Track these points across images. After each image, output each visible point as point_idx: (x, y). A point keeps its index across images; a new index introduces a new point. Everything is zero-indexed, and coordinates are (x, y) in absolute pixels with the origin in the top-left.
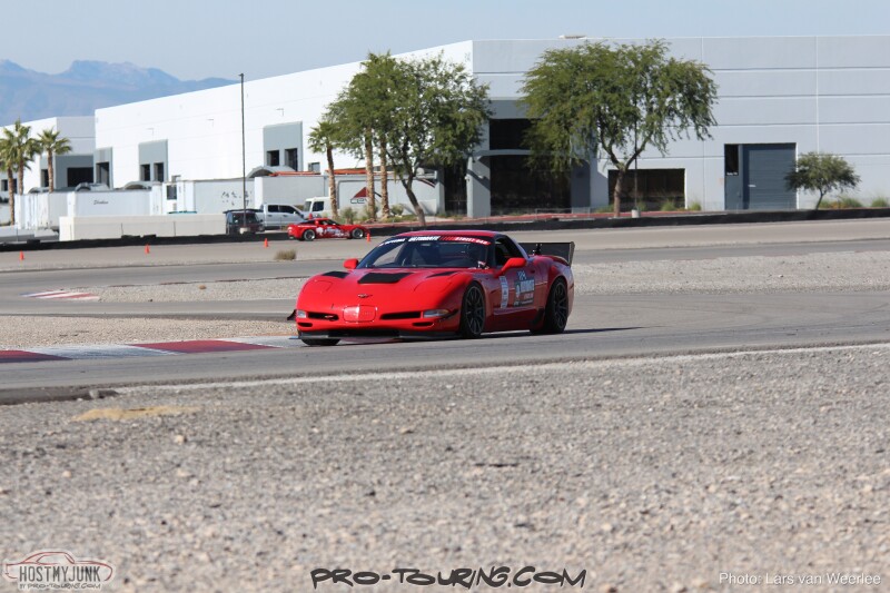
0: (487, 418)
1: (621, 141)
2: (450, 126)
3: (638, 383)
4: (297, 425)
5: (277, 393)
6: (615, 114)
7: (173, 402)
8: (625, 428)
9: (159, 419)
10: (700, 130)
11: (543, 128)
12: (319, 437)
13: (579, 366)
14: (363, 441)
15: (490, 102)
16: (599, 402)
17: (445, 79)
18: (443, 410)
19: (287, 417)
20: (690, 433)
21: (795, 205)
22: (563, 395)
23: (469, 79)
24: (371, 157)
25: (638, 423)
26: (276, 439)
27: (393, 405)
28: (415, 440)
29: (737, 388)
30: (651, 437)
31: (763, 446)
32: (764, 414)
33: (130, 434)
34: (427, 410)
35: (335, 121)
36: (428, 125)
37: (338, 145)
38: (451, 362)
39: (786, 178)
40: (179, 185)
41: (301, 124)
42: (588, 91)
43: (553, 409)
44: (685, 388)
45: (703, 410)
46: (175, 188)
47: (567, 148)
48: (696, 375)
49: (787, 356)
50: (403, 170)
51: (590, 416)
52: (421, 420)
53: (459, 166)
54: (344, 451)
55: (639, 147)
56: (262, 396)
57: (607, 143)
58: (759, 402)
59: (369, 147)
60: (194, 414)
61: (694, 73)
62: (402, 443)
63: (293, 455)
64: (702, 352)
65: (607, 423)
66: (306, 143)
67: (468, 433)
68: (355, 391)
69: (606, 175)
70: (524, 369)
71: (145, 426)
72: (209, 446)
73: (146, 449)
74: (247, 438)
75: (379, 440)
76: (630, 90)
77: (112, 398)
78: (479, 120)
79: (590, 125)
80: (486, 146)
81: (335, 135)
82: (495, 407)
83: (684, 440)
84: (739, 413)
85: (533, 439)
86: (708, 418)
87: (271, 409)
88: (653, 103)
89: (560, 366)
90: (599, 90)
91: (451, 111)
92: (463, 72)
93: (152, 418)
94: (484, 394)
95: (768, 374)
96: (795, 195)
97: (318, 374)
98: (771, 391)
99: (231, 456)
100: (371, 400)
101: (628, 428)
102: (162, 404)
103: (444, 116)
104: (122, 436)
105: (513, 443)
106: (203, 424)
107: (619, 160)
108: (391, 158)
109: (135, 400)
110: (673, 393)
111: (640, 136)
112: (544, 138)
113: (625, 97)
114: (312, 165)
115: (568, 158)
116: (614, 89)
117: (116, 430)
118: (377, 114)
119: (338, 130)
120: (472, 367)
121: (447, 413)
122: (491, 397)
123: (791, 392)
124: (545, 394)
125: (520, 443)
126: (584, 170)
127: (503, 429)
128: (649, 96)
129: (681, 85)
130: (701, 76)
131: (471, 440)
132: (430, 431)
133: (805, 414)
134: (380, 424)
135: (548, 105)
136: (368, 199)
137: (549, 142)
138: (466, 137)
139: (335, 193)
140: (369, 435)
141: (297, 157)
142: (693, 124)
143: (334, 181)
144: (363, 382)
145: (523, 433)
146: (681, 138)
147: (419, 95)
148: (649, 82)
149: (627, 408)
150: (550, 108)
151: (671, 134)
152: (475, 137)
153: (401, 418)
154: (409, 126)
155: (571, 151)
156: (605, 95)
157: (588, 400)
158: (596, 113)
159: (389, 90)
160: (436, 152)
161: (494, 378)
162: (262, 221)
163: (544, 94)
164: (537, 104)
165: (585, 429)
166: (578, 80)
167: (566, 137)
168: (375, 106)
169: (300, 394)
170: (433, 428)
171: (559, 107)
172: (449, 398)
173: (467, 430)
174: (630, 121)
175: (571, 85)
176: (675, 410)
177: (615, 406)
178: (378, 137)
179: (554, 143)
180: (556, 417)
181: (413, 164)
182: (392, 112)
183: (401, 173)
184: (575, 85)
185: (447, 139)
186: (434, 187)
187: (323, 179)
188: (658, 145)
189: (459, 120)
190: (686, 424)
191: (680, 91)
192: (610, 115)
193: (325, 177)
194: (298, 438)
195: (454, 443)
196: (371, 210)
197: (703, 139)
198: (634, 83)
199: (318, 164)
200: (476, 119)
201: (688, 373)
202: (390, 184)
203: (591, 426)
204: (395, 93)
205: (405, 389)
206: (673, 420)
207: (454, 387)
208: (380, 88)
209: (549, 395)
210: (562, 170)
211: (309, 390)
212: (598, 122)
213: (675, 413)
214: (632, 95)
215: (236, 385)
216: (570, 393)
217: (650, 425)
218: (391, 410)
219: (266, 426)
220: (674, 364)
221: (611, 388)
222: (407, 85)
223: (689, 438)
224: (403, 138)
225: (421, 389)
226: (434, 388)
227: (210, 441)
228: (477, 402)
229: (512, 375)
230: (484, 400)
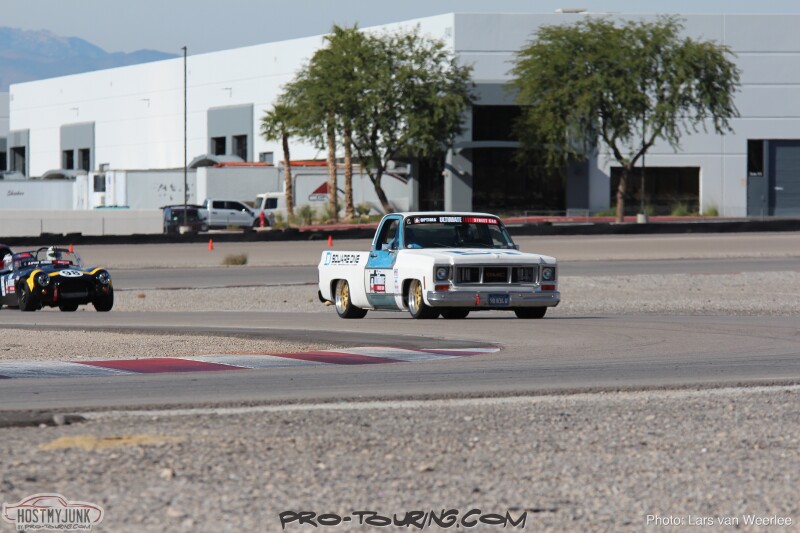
0: (517, 457)
1: (627, 132)
2: (426, 112)
3: (685, 418)
4: (300, 460)
5: (271, 422)
6: (620, 101)
7: (152, 430)
8: (676, 470)
9: (141, 451)
10: (720, 122)
11: (536, 117)
13: (612, 397)
14: (377, 479)
15: (474, 85)
16: (644, 440)
17: (421, 57)
18: (466, 445)
19: (287, 450)
20: (752, 478)
22: (601, 431)
23: (450, 58)
24: (333, 146)
25: (691, 465)
26: (278, 475)
27: (407, 439)
28: (438, 480)
30: (708, 482)
33: (109, 466)
34: (447, 445)
35: (293, 104)
36: (401, 110)
37: (295, 132)
38: (466, 389)
40: (108, 175)
41: (252, 107)
42: (589, 75)
43: (591, 447)
44: (741, 426)
45: (765, 452)
46: (104, 179)
47: (563, 141)
48: (751, 411)
50: (369, 162)
51: (634, 456)
52: (441, 456)
53: (435, 159)
54: (357, 491)
55: (647, 141)
56: (254, 425)
59: (331, 135)
60: (180, 445)
61: (714, 55)
62: (422, 482)
63: (299, 494)
64: (753, 384)
65: (655, 465)
66: (258, 128)
67: (497, 473)
68: (357, 419)
69: (608, 172)
70: (550, 399)
71: (125, 457)
72: (201, 481)
73: (129, 484)
74: (244, 474)
75: (395, 479)
76: (637, 74)
77: (79, 424)
78: (461, 106)
79: (591, 114)
80: (467, 137)
81: (292, 121)
82: (524, 443)
83: (746, 486)
85: (572, 481)
86: (772, 462)
87: (267, 441)
88: (664, 90)
89: (591, 398)
90: (602, 74)
91: (428, 94)
92: (443, 49)
93: (131, 448)
94: (508, 427)
97: (313, 401)
99: (227, 493)
100: (380, 432)
101: (680, 470)
102: (140, 433)
103: (420, 100)
104: (101, 468)
105: (550, 485)
106: (191, 456)
107: (625, 155)
108: (357, 148)
109: (108, 428)
110: (728, 431)
111: (649, 128)
112: (535, 127)
113: (631, 82)
114: (265, 156)
115: (564, 152)
116: (619, 73)
117: (92, 462)
118: (341, 97)
119: (296, 115)
120: (489, 396)
121: (470, 449)
122: (518, 431)
124: (580, 429)
125: (557, 486)
126: (581, 167)
127: (536, 468)
128: (660, 82)
129: (697, 70)
130: (722, 59)
131: (501, 480)
132: (453, 469)
134: (395, 460)
135: (541, 89)
136: (329, 196)
137: (541, 133)
138: (445, 126)
139: (290, 188)
140: (384, 472)
141: (246, 145)
142: (712, 115)
143: (290, 174)
144: (367, 412)
145: (560, 474)
146: (697, 131)
147: (391, 75)
148: (660, 65)
149: (677, 448)
150: (544, 93)
151: (685, 126)
152: (456, 126)
153: (418, 454)
154: (379, 111)
155: (567, 145)
156: (609, 79)
157: (631, 438)
158: (597, 100)
159: (356, 70)
160: (410, 142)
161: (518, 409)
162: (205, 219)
163: (537, 77)
164: (529, 89)
165: (630, 471)
166: (577, 61)
167: (562, 127)
168: (339, 87)
169: (297, 424)
170: (456, 466)
171: (554, 92)
172: (469, 432)
173: (494, 469)
174: (637, 110)
175: (569, 67)
176: (733, 452)
177: (662, 445)
178: (342, 124)
179: (548, 134)
180: (596, 456)
181: (382, 156)
182: (358, 95)
183: (368, 166)
184: (573, 67)
185: (423, 127)
186: (406, 183)
187: (276, 171)
188: (670, 139)
189: (437, 106)
190: (747, 467)
191: (697, 76)
192: (615, 103)
193: (280, 170)
194: (303, 474)
195: (481, 484)
196: (333, 209)
197: (722, 133)
198: (642, 65)
199: (271, 153)
200: (458, 105)
201: (742, 408)
202: (355, 179)
203: (637, 466)
204: (363, 72)
205: (417, 420)
206: (731, 462)
207: (473, 419)
208: (346, 66)
209: (584, 431)
210: (557, 166)
211: (307, 420)
212: (600, 110)
213: (733, 454)
214: (641, 79)
215: (221, 411)
216: (608, 429)
217: (705, 468)
218: (406, 444)
219: (264, 460)
220: (724, 397)
221: (655, 424)
222: (377, 63)
223: (751, 483)
224: (371, 125)
225: (436, 421)
226: (451, 420)
227: (202, 476)
228: (503, 436)
229: (538, 406)
230: (510, 435)
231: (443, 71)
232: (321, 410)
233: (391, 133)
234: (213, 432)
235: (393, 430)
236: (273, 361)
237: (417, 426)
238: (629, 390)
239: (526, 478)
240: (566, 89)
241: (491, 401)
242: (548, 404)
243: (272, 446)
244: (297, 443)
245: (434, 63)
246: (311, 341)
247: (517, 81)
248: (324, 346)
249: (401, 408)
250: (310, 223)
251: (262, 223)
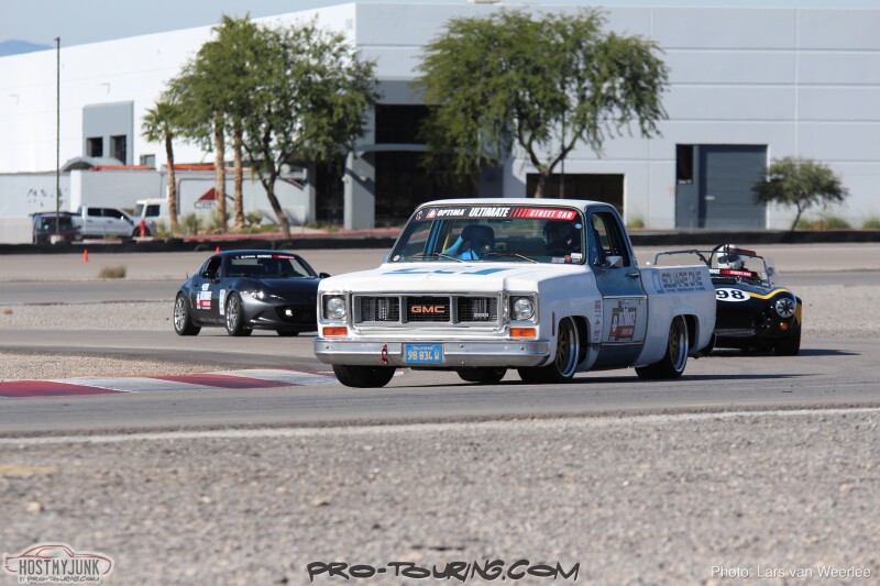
0: (421, 490)
1: (545, 135)
2: (325, 111)
3: (606, 448)
4: (182, 493)
5: (151, 451)
6: (537, 101)
7: (18, 459)
8: (595, 505)
9: (6, 482)
10: (646, 124)
11: (445, 118)
12: (210, 508)
13: (527, 425)
14: (267, 515)
15: (377, 82)
16: (560, 472)
17: (319, 51)
18: (365, 477)
19: (168, 482)
20: (677, 514)
21: (764, 224)
22: (514, 462)
23: (351, 52)
24: (222, 149)
25: (611, 499)
26: (158, 509)
27: (301, 470)
28: (334, 514)
29: (732, 458)
30: (629, 518)
31: (771, 532)
32: (769, 492)
34: (344, 477)
35: (177, 101)
36: (297, 109)
37: (180, 133)
38: (366, 416)
39: (754, 189)
41: (132, 104)
42: (504, 72)
43: (503, 479)
44: (666, 457)
45: (693, 485)
47: (475, 144)
48: (678, 441)
49: (789, 419)
50: (262, 166)
51: (550, 489)
52: (338, 489)
53: (335, 163)
54: (245, 527)
55: (567, 145)
56: (131, 455)
57: (526, 139)
58: (761, 476)
59: (219, 135)
60: (49, 476)
61: (640, 52)
62: (317, 518)
63: (180, 530)
64: (680, 412)
65: (572, 499)
66: (139, 128)
67: (399, 507)
68: (245, 448)
69: (523, 179)
70: (459, 427)
72: (73, 516)
74: (120, 508)
75: (288, 514)
76: (556, 72)
78: (363, 105)
79: (506, 115)
80: (368, 140)
81: (177, 120)
82: (429, 474)
83: (671, 522)
84: (739, 490)
85: (481, 517)
86: (700, 496)
87: (146, 472)
88: (585, 89)
89: (503, 426)
90: (517, 71)
91: (327, 92)
92: (343, 43)
94: (412, 458)
95: (769, 442)
96: (764, 212)
97: (197, 428)
98: (776, 464)
99: (101, 529)
100: (271, 463)
101: (600, 505)
102: (5, 462)
103: (318, 99)
105: (457, 520)
106: (62, 488)
107: (542, 161)
108: (248, 150)
110: (653, 462)
111: (569, 131)
112: (444, 129)
113: (549, 80)
114: (145, 158)
115: (476, 157)
116: (537, 70)
118: (231, 94)
119: (181, 113)
120: (391, 424)
121: (370, 481)
122: (423, 462)
123: (801, 465)
124: (491, 460)
125: (465, 522)
126: (496, 173)
127: (443, 503)
128: (581, 80)
129: (622, 67)
130: (649, 56)
131: (404, 515)
132: (351, 503)
133: (822, 494)
134: (287, 493)
135: (451, 88)
136: (217, 204)
137: (451, 136)
138: (345, 127)
139: (175, 194)
140: (274, 506)
141: (125, 146)
142: (638, 117)
143: (174, 179)
144: (257, 440)
145: (468, 509)
146: (621, 135)
147: (286, 70)
148: (582, 61)
149: (596, 480)
150: (454, 92)
151: (609, 130)
152: (357, 126)
153: (313, 487)
154: (273, 110)
155: (479, 149)
156: (526, 76)
157: (546, 469)
158: (513, 99)
159: (247, 64)
160: (307, 144)
161: (423, 438)
162: (80, 227)
163: (446, 74)
164: (437, 87)
165: (545, 505)
166: (491, 57)
167: (473, 129)
168: (228, 83)
169: (180, 453)
170: (355, 500)
171: (465, 91)
172: (370, 463)
173: (397, 503)
174: (556, 111)
175: (483, 62)
176: (657, 485)
177: (581, 478)
178: (232, 124)
179: (458, 137)
180: (507, 490)
181: (276, 160)
182: (250, 92)
183: (261, 170)
184: (487, 63)
185: (321, 128)
186: (302, 189)
187: (159, 176)
188: (592, 143)
189: (336, 105)
190: (672, 502)
191: (622, 75)
192: (532, 103)
193: (162, 174)
194: (185, 508)
195: (382, 519)
196: (221, 218)
197: (649, 137)
198: (562, 62)
199: (153, 156)
200: (359, 105)
201: (667, 438)
202: (246, 185)
203: (553, 501)
204: (255, 67)
205: (312, 450)
206: (655, 496)
207: (374, 449)
208: (236, 60)
209: (496, 461)
210: (467, 172)
211: (191, 449)
212: (515, 111)
213: (657, 488)
214: (560, 78)
215: (95, 439)
216: (522, 460)
217: (626, 502)
218: (299, 475)
219: (143, 493)
220: (648, 425)
221: (573, 455)
222: (271, 57)
223: (677, 520)
224: (264, 126)
225: (333, 451)
226: (350, 449)
227: (73, 510)
228: (406, 469)
229: (444, 435)
230: (414, 466)
231: (343, 66)
232: (206, 438)
233: (286, 134)
234: (87, 462)
235: (285, 460)
236: (153, 385)
237: (312, 456)
238: (545, 417)
239: (430, 513)
240: (479, 87)
241: (393, 429)
242: (456, 432)
243: (151, 477)
244: (180, 474)
245: (333, 58)
246: (195, 362)
247: (425, 78)
248: (210, 368)
249: (294, 437)
250: (195, 233)
251: (142, 232)
